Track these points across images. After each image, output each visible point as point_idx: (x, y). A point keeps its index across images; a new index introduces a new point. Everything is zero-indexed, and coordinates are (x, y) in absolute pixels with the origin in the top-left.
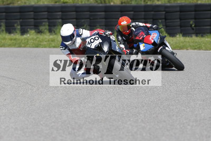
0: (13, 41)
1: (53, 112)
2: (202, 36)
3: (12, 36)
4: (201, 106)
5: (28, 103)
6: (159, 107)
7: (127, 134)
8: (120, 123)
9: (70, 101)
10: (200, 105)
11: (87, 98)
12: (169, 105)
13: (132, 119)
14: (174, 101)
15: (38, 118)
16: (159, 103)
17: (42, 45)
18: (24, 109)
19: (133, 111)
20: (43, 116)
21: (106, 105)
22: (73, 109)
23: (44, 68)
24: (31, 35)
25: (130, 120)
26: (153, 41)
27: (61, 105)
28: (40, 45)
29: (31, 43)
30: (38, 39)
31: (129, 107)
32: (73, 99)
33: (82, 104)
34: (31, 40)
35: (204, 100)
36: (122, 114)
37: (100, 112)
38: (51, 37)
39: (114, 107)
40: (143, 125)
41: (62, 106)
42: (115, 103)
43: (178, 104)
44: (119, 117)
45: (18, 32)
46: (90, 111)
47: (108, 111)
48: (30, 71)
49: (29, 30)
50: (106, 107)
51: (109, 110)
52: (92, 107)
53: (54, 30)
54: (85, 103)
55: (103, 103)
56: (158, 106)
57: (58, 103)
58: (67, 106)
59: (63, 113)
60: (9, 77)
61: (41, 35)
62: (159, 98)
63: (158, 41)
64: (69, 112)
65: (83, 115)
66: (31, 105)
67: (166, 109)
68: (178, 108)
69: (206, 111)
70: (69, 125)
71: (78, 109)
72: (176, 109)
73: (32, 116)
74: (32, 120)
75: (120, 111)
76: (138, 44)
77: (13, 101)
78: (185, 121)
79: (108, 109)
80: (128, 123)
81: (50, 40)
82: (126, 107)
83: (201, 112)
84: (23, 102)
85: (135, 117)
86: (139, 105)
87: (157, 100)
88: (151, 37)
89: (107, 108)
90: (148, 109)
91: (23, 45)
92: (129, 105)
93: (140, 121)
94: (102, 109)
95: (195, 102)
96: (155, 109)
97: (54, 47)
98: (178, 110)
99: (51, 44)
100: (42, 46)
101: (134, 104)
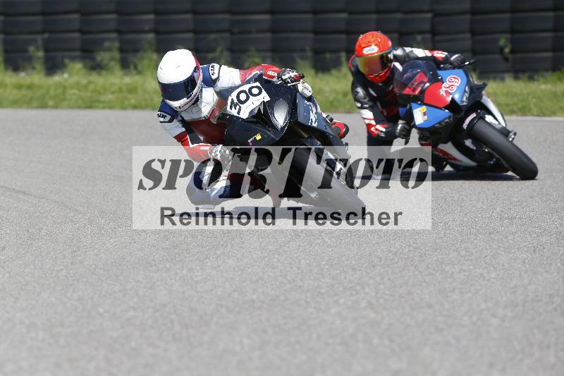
0: (24, 92)
1: (132, 281)
2: (531, 78)
3: (23, 78)
4: (527, 266)
5: (65, 257)
6: (415, 267)
7: (330, 341)
8: (310, 310)
9: (176, 251)
10: (524, 262)
11: (223, 245)
12: (442, 263)
13: (342, 301)
14: (454, 251)
15: (92, 298)
16: (416, 258)
17: (104, 102)
18: (55, 273)
19: (345, 278)
20: (106, 292)
21: (274, 262)
22: (184, 272)
23: (109, 165)
24: (74, 75)
25: (336, 302)
26: (449, 99)
27: (153, 262)
28: (99, 101)
29: (74, 97)
30: (91, 87)
31: (336, 269)
32: (185, 246)
33: (209, 258)
34: (72, 87)
35: (534, 250)
36: (317, 287)
37: (257, 280)
38: (127, 80)
39: (296, 269)
40: (372, 315)
41: (156, 265)
42: (297, 257)
43: (466, 260)
44: (309, 295)
45: (39, 66)
46: (232, 279)
47: (280, 278)
48: (71, 172)
49: (67, 61)
50: (274, 268)
51: (281, 276)
52: (237, 269)
53: (135, 60)
54: (218, 257)
55: (264, 257)
56: (412, 265)
57: (146, 257)
58: (168, 265)
59: (159, 283)
60: (14, 187)
61: (99, 74)
62: (417, 243)
63: (462, 97)
64: (173, 281)
65: (211, 290)
66: (72, 263)
67: (434, 272)
68: (465, 271)
69: (540, 277)
70: (173, 316)
71: (199, 274)
72: (459, 272)
73: (74, 291)
74: (75, 303)
75: (312, 278)
76: (408, 107)
77: (23, 252)
78: (483, 306)
79: (279, 274)
80: (333, 311)
81: (124, 89)
82: (327, 267)
83: (526, 281)
84: (52, 253)
85: (352, 294)
86: (363, 262)
87: (411, 249)
88: (444, 89)
89: (276, 270)
90: (385, 274)
91: (51, 103)
92: (335, 262)
93: (363, 305)
94: (264, 273)
95: (511, 255)
96: (404, 273)
97: (135, 107)
98: (464, 275)
99: (127, 99)
100: (101, 105)
101: (348, 260)
